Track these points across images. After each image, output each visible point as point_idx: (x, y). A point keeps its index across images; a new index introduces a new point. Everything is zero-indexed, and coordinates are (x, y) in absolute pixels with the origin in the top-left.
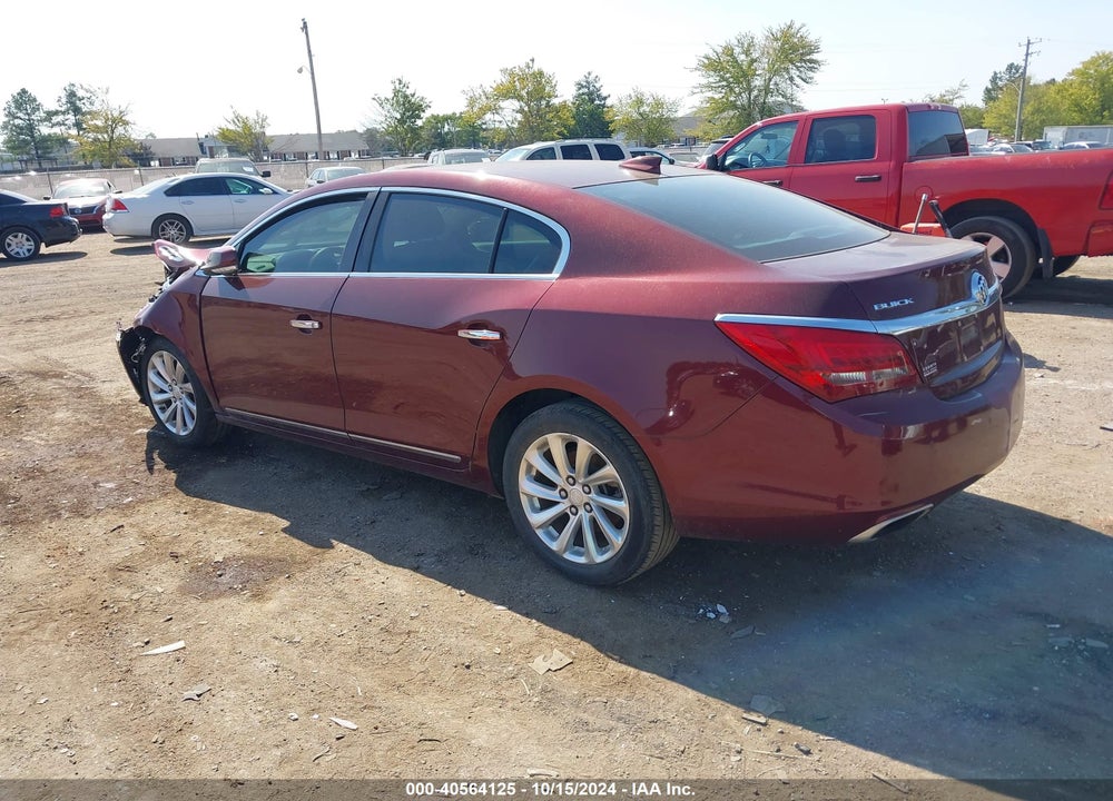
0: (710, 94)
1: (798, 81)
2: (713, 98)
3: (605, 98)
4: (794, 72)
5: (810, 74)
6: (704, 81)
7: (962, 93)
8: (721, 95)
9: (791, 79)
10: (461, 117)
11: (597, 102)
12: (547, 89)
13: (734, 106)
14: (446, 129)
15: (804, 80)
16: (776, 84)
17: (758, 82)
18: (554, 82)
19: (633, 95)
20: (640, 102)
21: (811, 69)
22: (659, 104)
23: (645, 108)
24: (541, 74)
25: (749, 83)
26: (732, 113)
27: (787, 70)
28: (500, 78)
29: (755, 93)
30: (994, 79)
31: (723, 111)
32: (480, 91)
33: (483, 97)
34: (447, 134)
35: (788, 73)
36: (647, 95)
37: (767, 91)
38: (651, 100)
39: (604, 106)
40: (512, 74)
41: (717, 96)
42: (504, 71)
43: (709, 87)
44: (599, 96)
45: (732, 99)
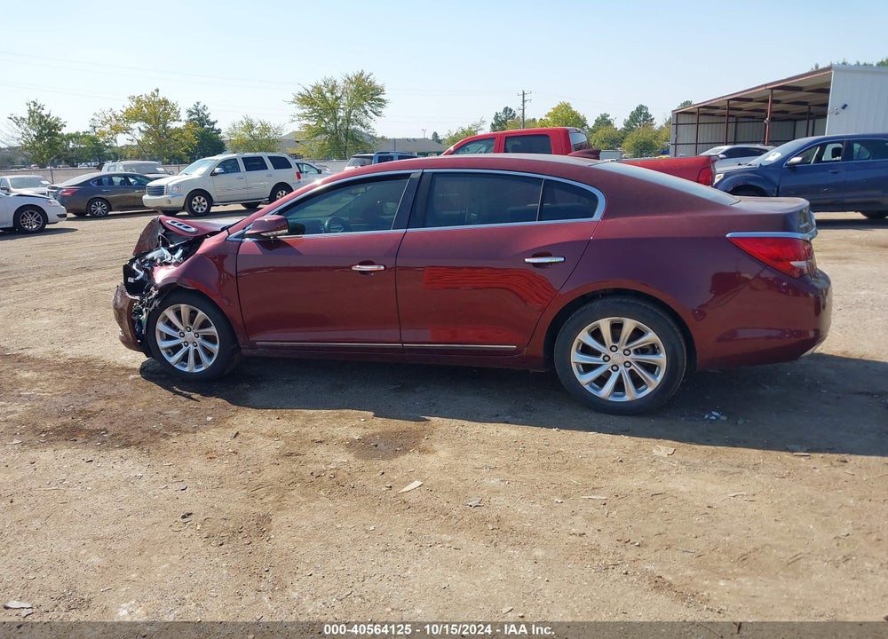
0: (306, 122)
1: (370, 113)
2: (308, 125)
3: (213, 123)
4: (367, 107)
5: (380, 109)
6: (301, 112)
7: (482, 126)
8: (315, 123)
9: (366, 112)
10: (84, 136)
11: (206, 126)
12: (172, 114)
13: (324, 131)
14: (71, 147)
15: (375, 114)
16: (355, 115)
17: (341, 114)
18: (178, 109)
19: (244, 121)
20: (250, 126)
21: (380, 106)
22: (265, 128)
23: (255, 132)
24: (166, 102)
25: (335, 114)
26: (324, 136)
27: (363, 106)
28: (129, 104)
29: (340, 122)
30: (497, 117)
31: (317, 135)
32: (110, 114)
33: (113, 119)
34: (72, 150)
35: (363, 108)
36: (256, 121)
37: (349, 121)
38: (259, 125)
39: (213, 129)
40: (139, 101)
41: (311, 123)
42: (132, 98)
43: (304, 116)
44: (208, 121)
45: (322, 126)
